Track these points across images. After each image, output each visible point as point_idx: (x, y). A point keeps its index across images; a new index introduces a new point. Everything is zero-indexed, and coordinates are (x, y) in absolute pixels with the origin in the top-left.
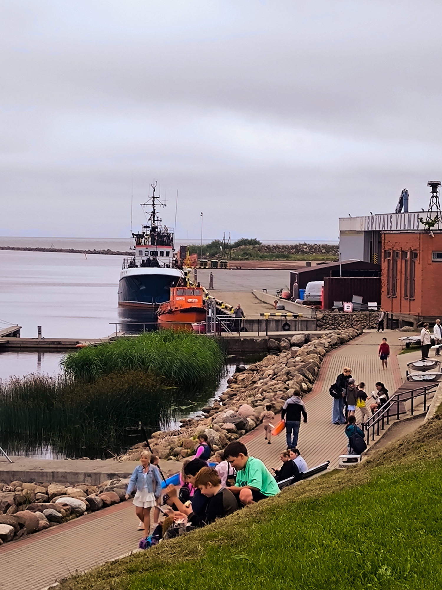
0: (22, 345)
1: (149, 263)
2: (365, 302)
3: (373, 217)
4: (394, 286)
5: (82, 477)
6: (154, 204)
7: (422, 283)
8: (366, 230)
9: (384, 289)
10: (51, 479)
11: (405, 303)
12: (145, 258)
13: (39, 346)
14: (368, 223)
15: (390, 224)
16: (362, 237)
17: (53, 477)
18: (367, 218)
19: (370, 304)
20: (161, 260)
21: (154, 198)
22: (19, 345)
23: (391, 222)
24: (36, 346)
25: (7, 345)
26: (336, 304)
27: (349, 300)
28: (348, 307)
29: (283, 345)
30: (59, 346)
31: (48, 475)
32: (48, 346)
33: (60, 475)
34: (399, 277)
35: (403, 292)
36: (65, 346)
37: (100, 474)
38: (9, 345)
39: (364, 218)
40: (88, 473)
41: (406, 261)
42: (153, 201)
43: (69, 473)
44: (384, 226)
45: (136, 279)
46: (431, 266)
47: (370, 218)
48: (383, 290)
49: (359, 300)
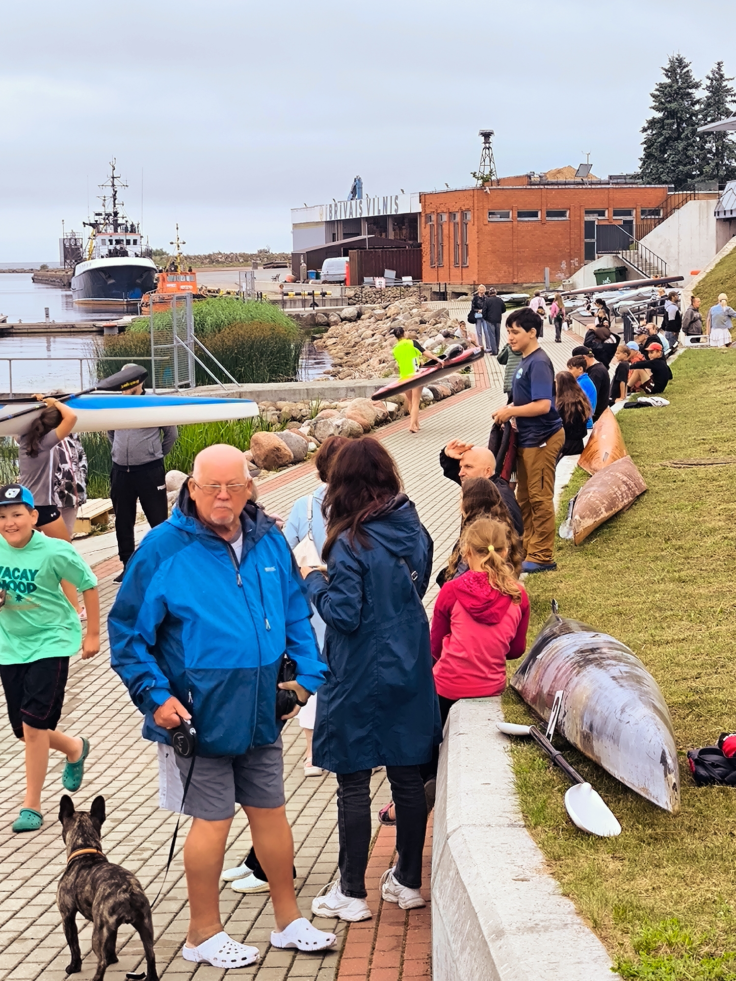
0: (29, 331)
1: (117, 253)
2: (399, 276)
3: (336, 205)
4: (440, 255)
5: (343, 393)
6: (113, 185)
7: (478, 247)
8: (328, 220)
9: (426, 259)
10: (306, 396)
11: (455, 272)
12: (112, 247)
13: (49, 330)
14: (331, 212)
15: (359, 211)
16: (323, 227)
17: (308, 394)
18: (329, 206)
19: (404, 279)
20: (130, 249)
21: (113, 178)
22: (26, 331)
23: (361, 208)
24: (45, 330)
25: (11, 331)
26: (366, 279)
27: (382, 275)
28: (380, 282)
29: (333, 320)
30: (72, 330)
31: (302, 393)
32: (59, 330)
33: (316, 392)
34: (446, 243)
35: (452, 259)
36: (79, 330)
37: (366, 387)
38: (14, 331)
39: (324, 207)
40: (350, 388)
41: (455, 224)
42: (113, 182)
43: (327, 389)
44: (351, 213)
45: (103, 271)
46: (487, 227)
47: (333, 206)
48: (424, 260)
49: (390, 274)
